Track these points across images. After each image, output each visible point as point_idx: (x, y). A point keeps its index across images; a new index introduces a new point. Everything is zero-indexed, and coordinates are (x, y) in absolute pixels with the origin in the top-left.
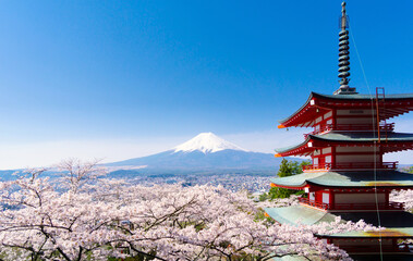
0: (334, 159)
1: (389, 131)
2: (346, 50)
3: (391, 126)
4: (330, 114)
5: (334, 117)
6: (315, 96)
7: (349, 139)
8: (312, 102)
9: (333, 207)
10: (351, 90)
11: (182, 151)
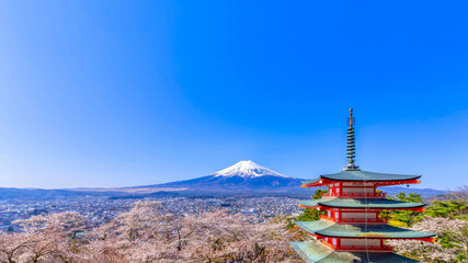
0: (340, 216)
1: (382, 198)
3: (384, 194)
6: (323, 177)
7: (359, 205)
8: (321, 182)
9: (339, 247)
10: (356, 168)
11: (221, 176)
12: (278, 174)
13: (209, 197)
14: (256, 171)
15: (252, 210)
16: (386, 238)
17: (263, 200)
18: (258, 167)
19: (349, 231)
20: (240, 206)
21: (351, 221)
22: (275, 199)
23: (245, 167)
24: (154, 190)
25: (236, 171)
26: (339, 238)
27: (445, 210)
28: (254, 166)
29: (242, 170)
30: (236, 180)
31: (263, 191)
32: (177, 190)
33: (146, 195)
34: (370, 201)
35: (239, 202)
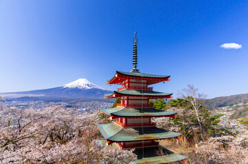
0: (128, 102)
1: (150, 90)
2: (136, 52)
3: (152, 88)
4: (127, 81)
5: (129, 82)
6: (118, 73)
8: (116, 76)
9: (126, 125)
10: (137, 71)
11: (67, 88)
12: (100, 88)
13: (58, 101)
14: (88, 85)
15: (84, 109)
16: (153, 116)
17: (91, 103)
18: (89, 83)
19: (132, 112)
20: (77, 107)
21: (134, 106)
22: (98, 103)
23: (82, 83)
24: (20, 96)
25: (76, 85)
26: (126, 117)
27: (175, 104)
28: (87, 82)
29: (80, 84)
30: (76, 90)
31: (92, 98)
32: (38, 96)
33: (14, 99)
34: (145, 92)
35: (77, 104)
